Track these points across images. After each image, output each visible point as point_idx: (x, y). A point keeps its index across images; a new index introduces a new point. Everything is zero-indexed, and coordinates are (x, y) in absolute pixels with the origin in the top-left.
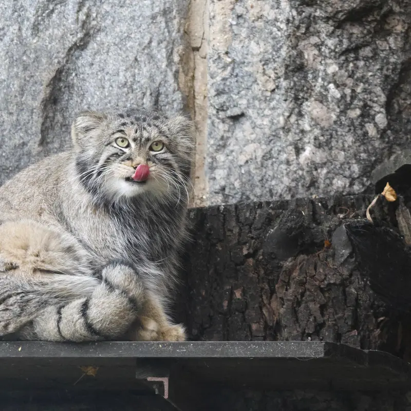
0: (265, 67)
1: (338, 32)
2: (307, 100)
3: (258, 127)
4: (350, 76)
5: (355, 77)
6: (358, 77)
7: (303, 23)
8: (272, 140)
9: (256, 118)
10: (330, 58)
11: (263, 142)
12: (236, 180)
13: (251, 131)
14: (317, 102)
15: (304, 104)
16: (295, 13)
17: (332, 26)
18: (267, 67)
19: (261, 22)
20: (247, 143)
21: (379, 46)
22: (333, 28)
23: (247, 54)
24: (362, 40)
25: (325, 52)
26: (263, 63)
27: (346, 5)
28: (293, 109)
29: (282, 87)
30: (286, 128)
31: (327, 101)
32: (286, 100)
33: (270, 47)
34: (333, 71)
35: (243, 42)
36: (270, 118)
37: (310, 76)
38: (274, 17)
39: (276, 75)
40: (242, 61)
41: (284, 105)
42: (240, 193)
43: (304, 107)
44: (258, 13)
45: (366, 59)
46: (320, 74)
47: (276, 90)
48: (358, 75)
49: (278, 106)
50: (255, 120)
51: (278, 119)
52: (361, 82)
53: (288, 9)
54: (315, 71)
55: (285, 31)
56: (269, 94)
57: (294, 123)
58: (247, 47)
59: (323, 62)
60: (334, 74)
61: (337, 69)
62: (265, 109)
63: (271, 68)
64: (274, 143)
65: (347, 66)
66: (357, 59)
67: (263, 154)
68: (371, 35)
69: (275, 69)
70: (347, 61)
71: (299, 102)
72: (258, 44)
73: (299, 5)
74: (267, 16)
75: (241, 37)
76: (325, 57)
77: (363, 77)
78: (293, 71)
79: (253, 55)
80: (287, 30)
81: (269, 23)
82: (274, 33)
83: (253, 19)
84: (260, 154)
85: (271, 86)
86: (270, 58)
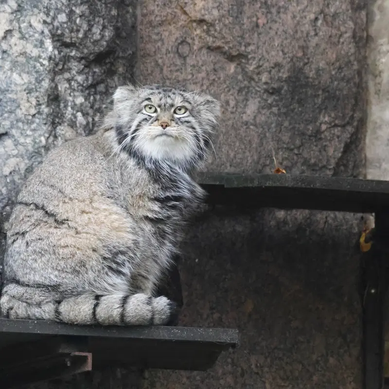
0: (28, 95)
1: (86, 70)
2: (60, 124)
3: (20, 145)
4: (92, 107)
5: (95, 108)
6: (96, 108)
7: (61, 61)
8: (33, 156)
9: (18, 137)
10: (78, 91)
11: (26, 157)
12: (3, 188)
13: (14, 147)
14: (69, 127)
15: (58, 128)
16: (56, 52)
17: (83, 65)
18: (30, 96)
19: (22, 57)
20: (9, 157)
21: (109, 84)
22: (83, 66)
23: (11, 84)
24: (100, 78)
25: (74, 87)
26: (27, 91)
27: (96, 48)
28: (51, 131)
29: (45, 113)
30: (47, 146)
31: (76, 127)
32: (45, 124)
33: (34, 79)
34: (80, 102)
35: (6, 73)
36: (32, 138)
37: (62, 105)
38: (38, 54)
39: (38, 103)
40: (7, 89)
41: (45, 128)
42: (7, 199)
43: (57, 131)
44: (21, 50)
45: (101, 93)
46: (70, 104)
47: (37, 115)
48: (97, 106)
49: (38, 129)
50: (18, 139)
51: (39, 139)
52: (99, 112)
53: (50, 48)
54: (66, 101)
55: (47, 67)
56: (30, 117)
57: (51, 143)
58: (10, 78)
59: (72, 94)
60: (82, 104)
61: (83, 100)
62: (27, 130)
63: (33, 96)
64: (35, 159)
65: (89, 99)
66: (95, 93)
67: (26, 167)
68: (105, 75)
69: (37, 97)
70: (89, 94)
71: (54, 126)
72: (20, 75)
73: (60, 46)
74: (30, 53)
75: (5, 70)
76: (74, 90)
77: (100, 108)
78: (52, 100)
79: (16, 84)
80: (49, 65)
81: (33, 59)
82: (37, 68)
83: (17, 54)
84: (23, 167)
85: (33, 111)
86: (33, 89)
